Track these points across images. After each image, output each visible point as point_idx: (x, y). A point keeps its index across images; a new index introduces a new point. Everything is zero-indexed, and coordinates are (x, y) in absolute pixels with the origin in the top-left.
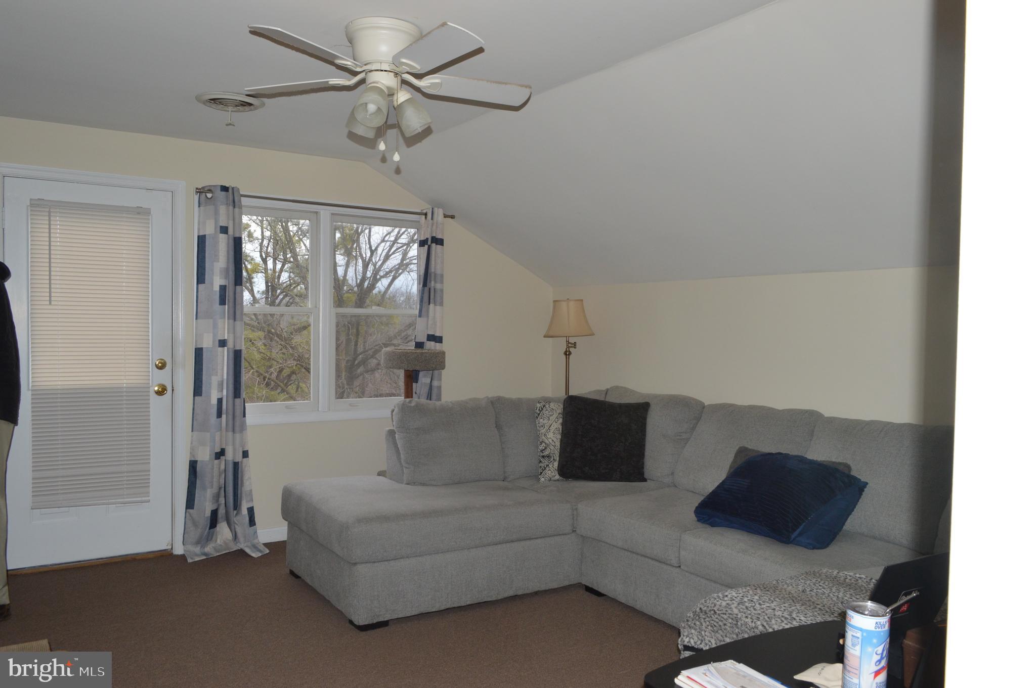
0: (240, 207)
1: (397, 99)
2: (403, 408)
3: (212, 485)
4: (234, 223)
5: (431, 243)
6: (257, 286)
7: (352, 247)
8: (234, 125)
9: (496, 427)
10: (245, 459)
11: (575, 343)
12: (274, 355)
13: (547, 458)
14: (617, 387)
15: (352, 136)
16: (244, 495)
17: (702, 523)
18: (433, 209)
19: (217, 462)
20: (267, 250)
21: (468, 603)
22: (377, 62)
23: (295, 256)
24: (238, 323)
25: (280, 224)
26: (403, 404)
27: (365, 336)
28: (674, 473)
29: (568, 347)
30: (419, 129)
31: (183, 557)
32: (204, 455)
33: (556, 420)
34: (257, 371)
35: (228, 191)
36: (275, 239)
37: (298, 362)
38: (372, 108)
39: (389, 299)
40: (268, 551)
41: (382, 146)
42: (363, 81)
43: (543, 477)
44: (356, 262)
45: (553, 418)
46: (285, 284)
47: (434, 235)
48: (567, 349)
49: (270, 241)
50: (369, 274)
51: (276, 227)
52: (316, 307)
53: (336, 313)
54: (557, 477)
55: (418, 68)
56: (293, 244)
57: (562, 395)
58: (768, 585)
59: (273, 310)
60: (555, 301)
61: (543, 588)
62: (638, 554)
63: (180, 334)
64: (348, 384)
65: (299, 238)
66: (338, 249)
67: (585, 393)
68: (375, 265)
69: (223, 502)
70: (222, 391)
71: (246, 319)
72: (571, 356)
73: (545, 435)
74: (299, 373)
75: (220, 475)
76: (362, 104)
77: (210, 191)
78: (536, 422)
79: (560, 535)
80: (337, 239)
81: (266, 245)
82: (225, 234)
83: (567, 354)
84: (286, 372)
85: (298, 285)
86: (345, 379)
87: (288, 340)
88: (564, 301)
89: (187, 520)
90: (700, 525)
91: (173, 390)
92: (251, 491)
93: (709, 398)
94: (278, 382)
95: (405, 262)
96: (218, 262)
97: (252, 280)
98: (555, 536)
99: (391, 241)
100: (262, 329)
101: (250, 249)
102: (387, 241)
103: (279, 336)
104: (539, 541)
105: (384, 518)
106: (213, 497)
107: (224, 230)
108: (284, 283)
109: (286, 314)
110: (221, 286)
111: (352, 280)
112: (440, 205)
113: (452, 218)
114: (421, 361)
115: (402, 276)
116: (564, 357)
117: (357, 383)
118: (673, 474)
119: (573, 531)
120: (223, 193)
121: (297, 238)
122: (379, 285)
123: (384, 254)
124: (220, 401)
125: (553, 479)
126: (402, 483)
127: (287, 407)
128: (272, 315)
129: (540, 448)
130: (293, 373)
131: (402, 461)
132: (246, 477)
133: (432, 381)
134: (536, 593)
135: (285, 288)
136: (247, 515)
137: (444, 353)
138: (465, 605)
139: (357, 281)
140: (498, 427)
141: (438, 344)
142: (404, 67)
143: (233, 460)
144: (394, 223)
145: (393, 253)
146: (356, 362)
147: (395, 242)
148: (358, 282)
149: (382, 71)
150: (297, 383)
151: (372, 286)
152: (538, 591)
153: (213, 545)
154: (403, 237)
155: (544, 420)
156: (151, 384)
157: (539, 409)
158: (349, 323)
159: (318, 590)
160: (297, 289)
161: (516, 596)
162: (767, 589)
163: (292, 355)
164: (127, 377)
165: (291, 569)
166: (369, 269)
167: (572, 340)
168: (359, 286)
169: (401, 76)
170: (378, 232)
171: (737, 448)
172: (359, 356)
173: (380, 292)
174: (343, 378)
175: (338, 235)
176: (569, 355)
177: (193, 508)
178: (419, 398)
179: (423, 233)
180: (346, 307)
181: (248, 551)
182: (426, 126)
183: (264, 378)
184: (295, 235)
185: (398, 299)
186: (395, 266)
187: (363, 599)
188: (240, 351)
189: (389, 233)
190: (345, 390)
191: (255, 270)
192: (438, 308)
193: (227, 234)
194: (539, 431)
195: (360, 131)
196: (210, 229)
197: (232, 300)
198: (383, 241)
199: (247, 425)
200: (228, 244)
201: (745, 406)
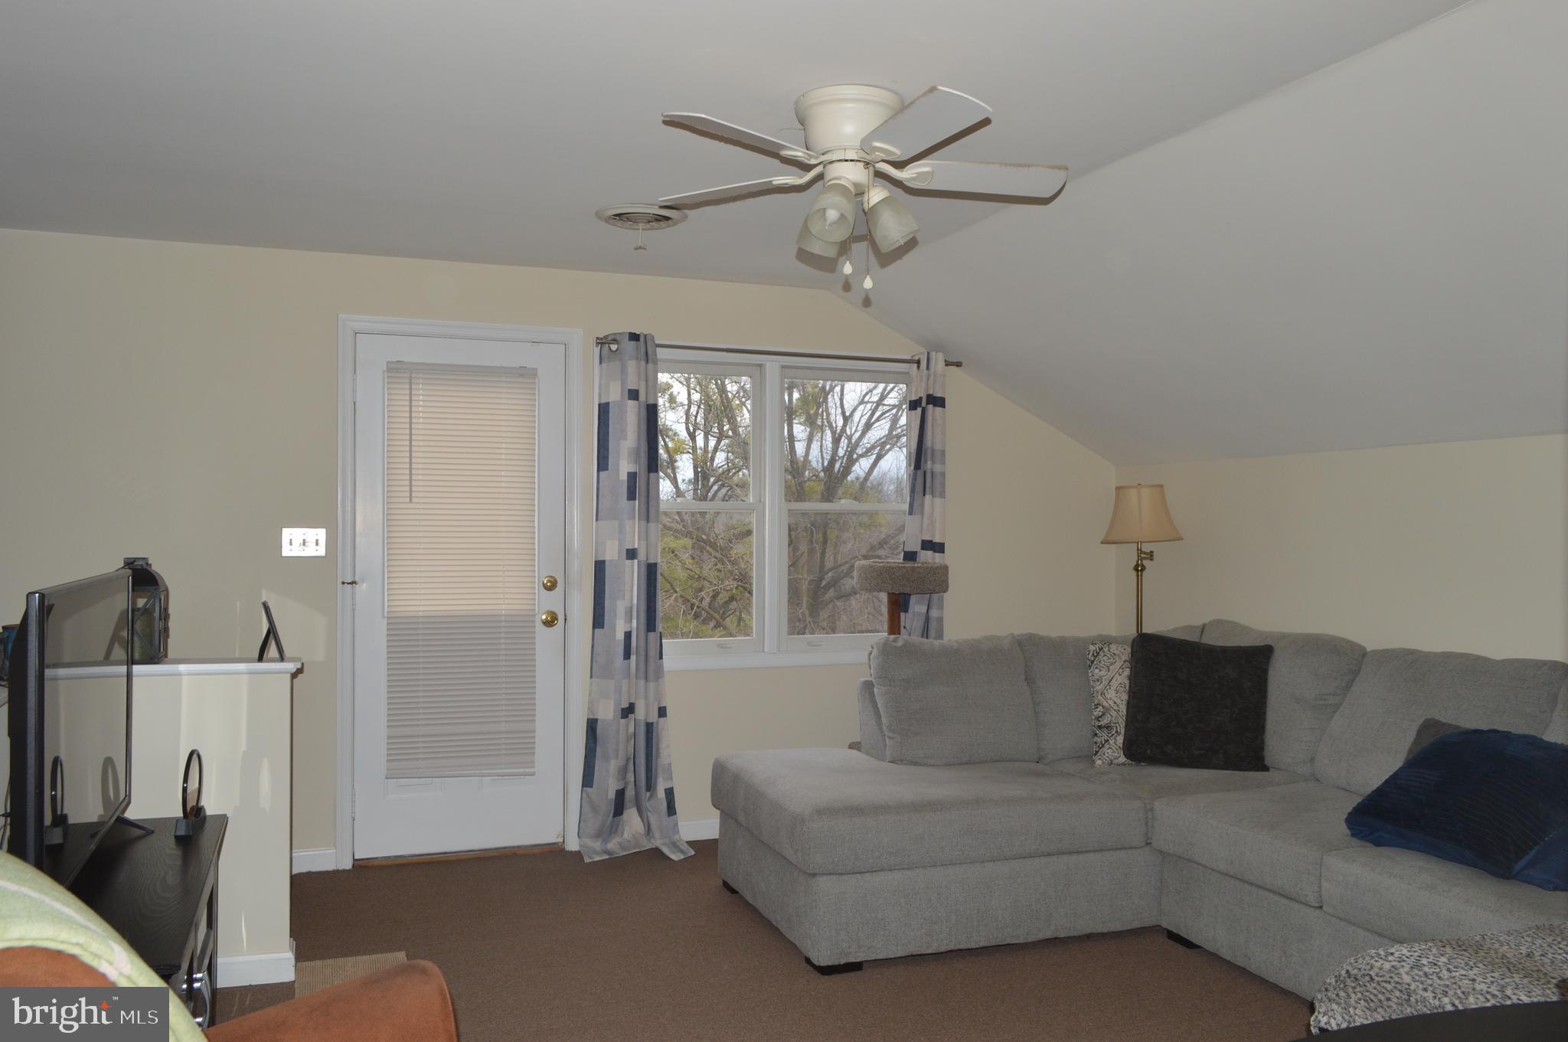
0: (655, 362)
1: (868, 200)
2: (886, 650)
3: (618, 754)
4: (646, 384)
5: (925, 404)
6: (682, 473)
7: (816, 413)
8: (645, 249)
9: (1026, 680)
10: (661, 719)
11: (1152, 552)
12: (705, 573)
13: (1105, 730)
14: (1219, 623)
15: (803, 256)
16: (660, 771)
17: (1359, 839)
18: (928, 353)
19: (623, 721)
20: (696, 420)
21: (982, 944)
22: (839, 149)
23: (734, 427)
24: (652, 525)
25: (713, 381)
26: (884, 643)
27: (836, 544)
28: (1314, 758)
29: (1140, 558)
30: (900, 240)
31: (578, 855)
32: (607, 712)
33: (1121, 671)
34: (682, 596)
35: (639, 340)
36: (707, 403)
37: (740, 583)
38: (832, 215)
39: (871, 489)
40: (693, 853)
41: (848, 269)
42: (820, 177)
43: (1100, 759)
44: (822, 435)
45: (1115, 668)
46: (721, 469)
47: (931, 393)
48: (1138, 561)
49: (699, 407)
50: (841, 452)
51: (708, 387)
52: (761, 501)
53: (789, 510)
54: (1123, 759)
55: (897, 153)
56: (732, 410)
57: (1132, 632)
58: (1466, 942)
59: (704, 506)
60: (1118, 488)
61: (1100, 928)
62: (1251, 884)
63: (576, 543)
64: (811, 615)
65: (741, 401)
66: (797, 416)
67: (1168, 631)
68: (849, 438)
69: (633, 779)
70: (631, 621)
71: (666, 520)
72: (1144, 573)
73: (1102, 694)
74: (740, 599)
75: (628, 741)
76: (818, 211)
77: (615, 341)
78: (1088, 674)
79: (1125, 848)
80: (794, 401)
81: (694, 413)
82: (634, 400)
83: (1139, 569)
84: (723, 597)
85: (740, 470)
86: (807, 608)
87: (725, 551)
88: (1133, 487)
89: (583, 804)
90: (1355, 842)
91: (566, 620)
92: (670, 764)
93: (1372, 639)
94: (712, 612)
95: (894, 433)
96: (626, 439)
97: (675, 464)
98: (1117, 849)
99: (873, 402)
100: (688, 535)
101: (671, 419)
102: (868, 402)
103: (714, 546)
104: (1091, 856)
105: (856, 810)
106: (619, 771)
107: (634, 395)
108: (719, 468)
109: (722, 513)
110: (629, 474)
111: (818, 462)
112: (939, 347)
113: (958, 366)
114: (912, 580)
115: (890, 453)
116: (1134, 573)
117: (824, 614)
118: (1312, 760)
119: (1147, 844)
120: (633, 343)
121: (738, 402)
122: (856, 468)
123: (863, 421)
124: (628, 635)
125: (1115, 761)
126: (884, 761)
127: (720, 646)
128: (703, 514)
129: (1095, 714)
130: (732, 599)
131: (884, 728)
132: (663, 745)
133: (930, 611)
134: (1088, 937)
135: (720, 475)
136: (665, 799)
137: (946, 568)
138: (977, 946)
139: (823, 464)
140: (1029, 680)
141: (937, 555)
142: (877, 153)
143: (646, 720)
144: (874, 377)
145: (878, 420)
146: (824, 583)
147: (879, 403)
148: (826, 464)
149: (847, 161)
150: (738, 613)
151: (847, 470)
152: (1091, 934)
153: (619, 841)
154: (891, 395)
155: (1100, 670)
156: (537, 612)
157: (1093, 654)
158: (811, 525)
159: (761, 911)
160: (738, 476)
161: (1056, 938)
162: (1464, 947)
163: (731, 572)
164: (506, 601)
165: (726, 880)
166: (841, 445)
167: (1146, 548)
168: (827, 471)
169: (874, 167)
170: (854, 390)
171: (1421, 721)
172: (827, 574)
173: (857, 479)
174: (804, 607)
175: (796, 395)
176: (1142, 570)
177: (591, 787)
178: (910, 635)
179: (914, 390)
180: (809, 500)
181: (666, 850)
182: (911, 236)
183: (692, 606)
184: (735, 397)
185: (886, 488)
186: (880, 439)
187: (825, 927)
188: (656, 564)
189: (871, 391)
190: (806, 625)
191: (679, 450)
192: (938, 501)
193: (638, 400)
194: (1093, 688)
195: (817, 248)
196: (614, 395)
197: (644, 493)
198: (862, 402)
199: (665, 669)
200: (639, 415)
201: (1436, 654)
